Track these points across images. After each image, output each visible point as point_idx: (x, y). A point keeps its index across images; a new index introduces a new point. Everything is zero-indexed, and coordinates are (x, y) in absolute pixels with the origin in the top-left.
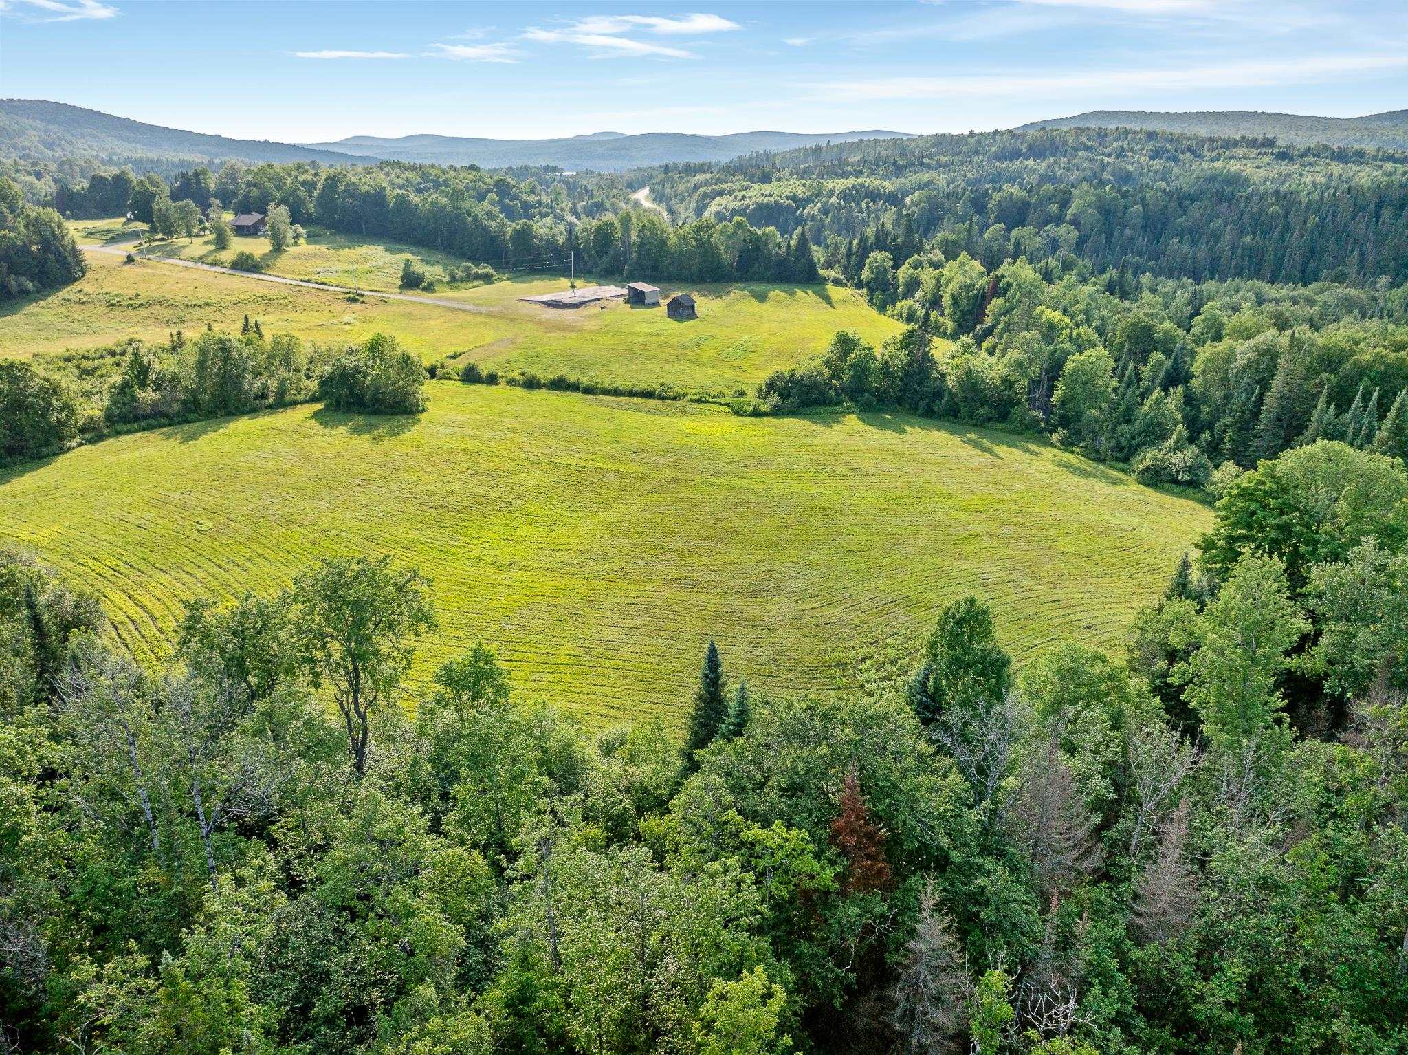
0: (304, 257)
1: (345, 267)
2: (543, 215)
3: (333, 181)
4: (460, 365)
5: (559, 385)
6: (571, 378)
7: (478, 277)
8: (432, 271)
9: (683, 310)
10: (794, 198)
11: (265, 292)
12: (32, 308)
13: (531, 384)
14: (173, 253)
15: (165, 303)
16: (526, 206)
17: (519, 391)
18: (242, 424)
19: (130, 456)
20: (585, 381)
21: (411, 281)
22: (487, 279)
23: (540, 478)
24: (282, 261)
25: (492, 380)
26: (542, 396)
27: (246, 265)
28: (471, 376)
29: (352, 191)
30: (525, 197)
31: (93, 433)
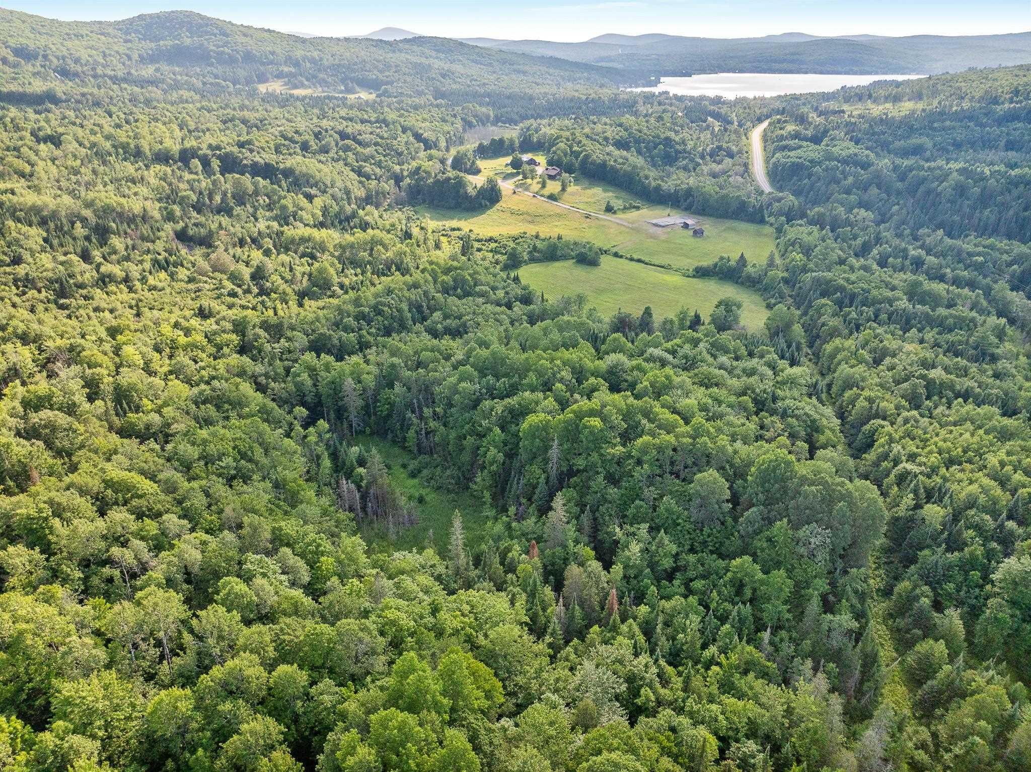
0: (573, 194)
1: (586, 200)
2: (684, 158)
3: (587, 157)
4: (614, 250)
5: (639, 261)
6: (643, 258)
7: (635, 207)
8: (617, 204)
9: (698, 233)
10: (811, 161)
11: (558, 211)
12: (489, 212)
13: (632, 259)
14: (527, 189)
15: (528, 214)
16: (677, 152)
17: (627, 261)
18: (557, 264)
19: (535, 270)
20: (647, 259)
21: (609, 209)
22: (638, 208)
23: (620, 286)
24: (566, 196)
25: (621, 257)
26: (634, 263)
27: (552, 197)
28: (616, 255)
29: (593, 163)
30: (678, 147)
31: (526, 263)
